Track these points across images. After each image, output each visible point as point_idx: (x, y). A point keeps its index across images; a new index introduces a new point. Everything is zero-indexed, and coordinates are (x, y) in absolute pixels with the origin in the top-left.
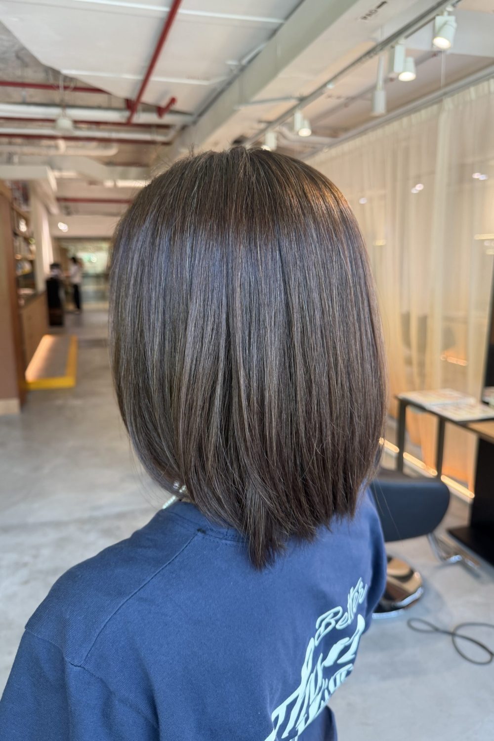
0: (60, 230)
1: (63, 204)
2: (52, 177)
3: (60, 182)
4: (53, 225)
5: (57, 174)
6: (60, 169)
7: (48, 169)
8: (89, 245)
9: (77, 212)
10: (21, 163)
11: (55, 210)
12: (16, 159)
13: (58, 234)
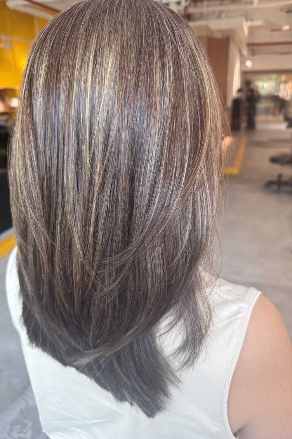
0: (247, 66)
1: (251, 48)
2: (246, 25)
3: (251, 29)
4: (243, 63)
5: (249, 23)
6: (252, 20)
7: (243, 20)
8: (264, 77)
9: (259, 53)
10: (227, 17)
11: (245, 52)
12: (223, 15)
13: (245, 69)
